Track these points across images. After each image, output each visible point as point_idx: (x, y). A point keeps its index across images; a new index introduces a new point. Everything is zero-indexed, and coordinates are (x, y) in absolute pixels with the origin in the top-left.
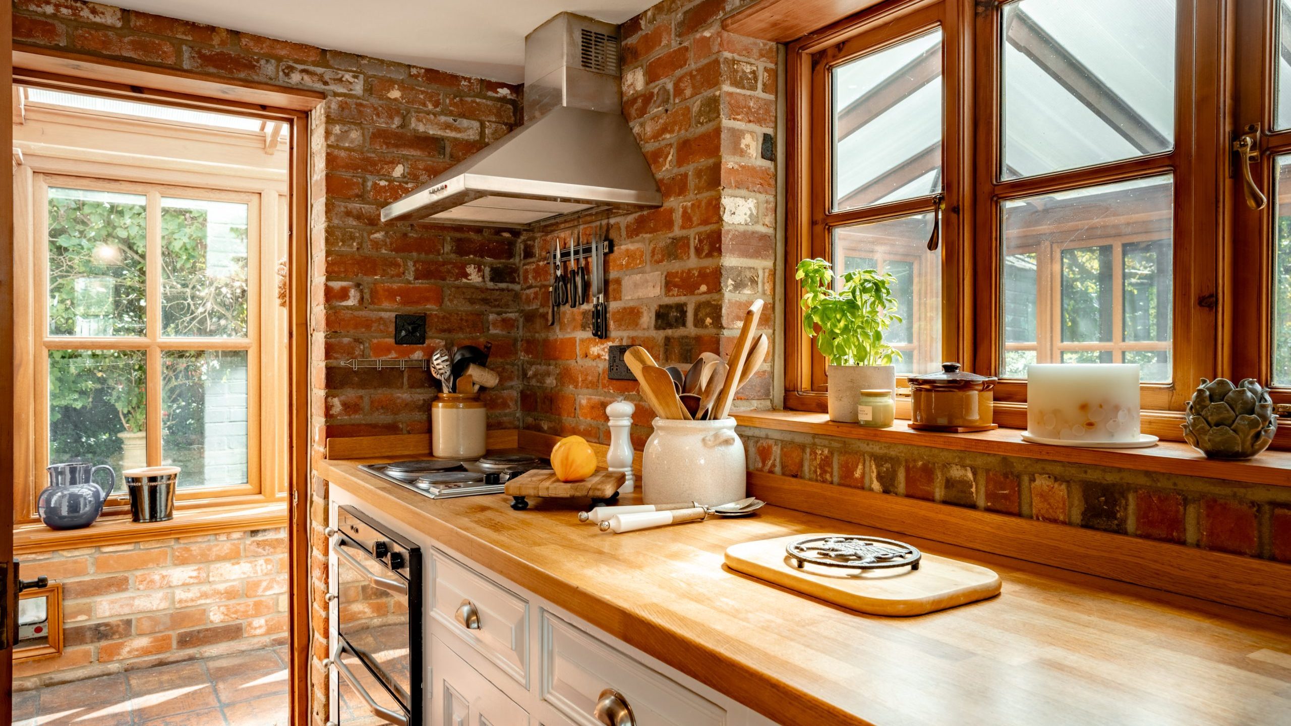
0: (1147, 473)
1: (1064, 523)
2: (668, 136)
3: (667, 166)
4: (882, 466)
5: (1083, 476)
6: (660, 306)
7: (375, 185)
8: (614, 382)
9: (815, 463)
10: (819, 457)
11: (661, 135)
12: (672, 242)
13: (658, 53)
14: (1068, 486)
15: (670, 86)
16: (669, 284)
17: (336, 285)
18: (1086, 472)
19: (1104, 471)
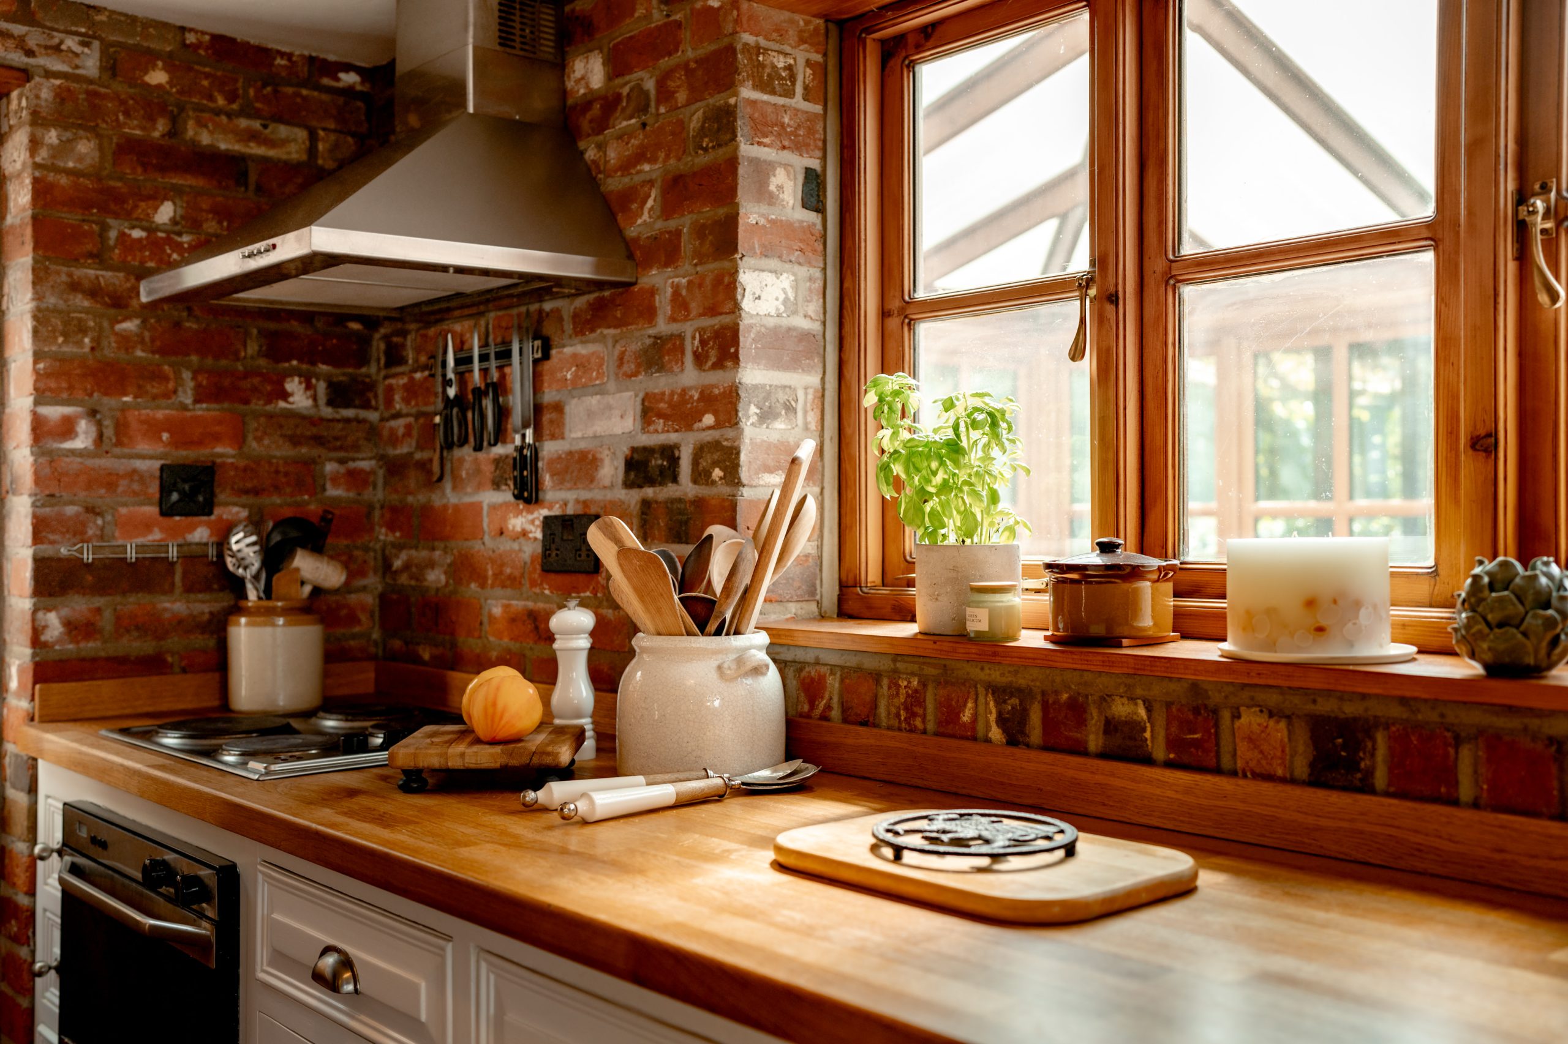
0: (1403, 701)
1: (1283, 780)
2: (647, 167)
3: (645, 216)
4: (1005, 702)
5: (1310, 708)
6: (634, 450)
7: (122, 235)
8: (552, 576)
9: (896, 701)
10: (903, 691)
11: (635, 166)
12: (655, 344)
13: (629, 28)
14: (1290, 724)
15: (650, 85)
16: (648, 412)
17: (53, 412)
18: (1314, 702)
19: (1341, 699)
